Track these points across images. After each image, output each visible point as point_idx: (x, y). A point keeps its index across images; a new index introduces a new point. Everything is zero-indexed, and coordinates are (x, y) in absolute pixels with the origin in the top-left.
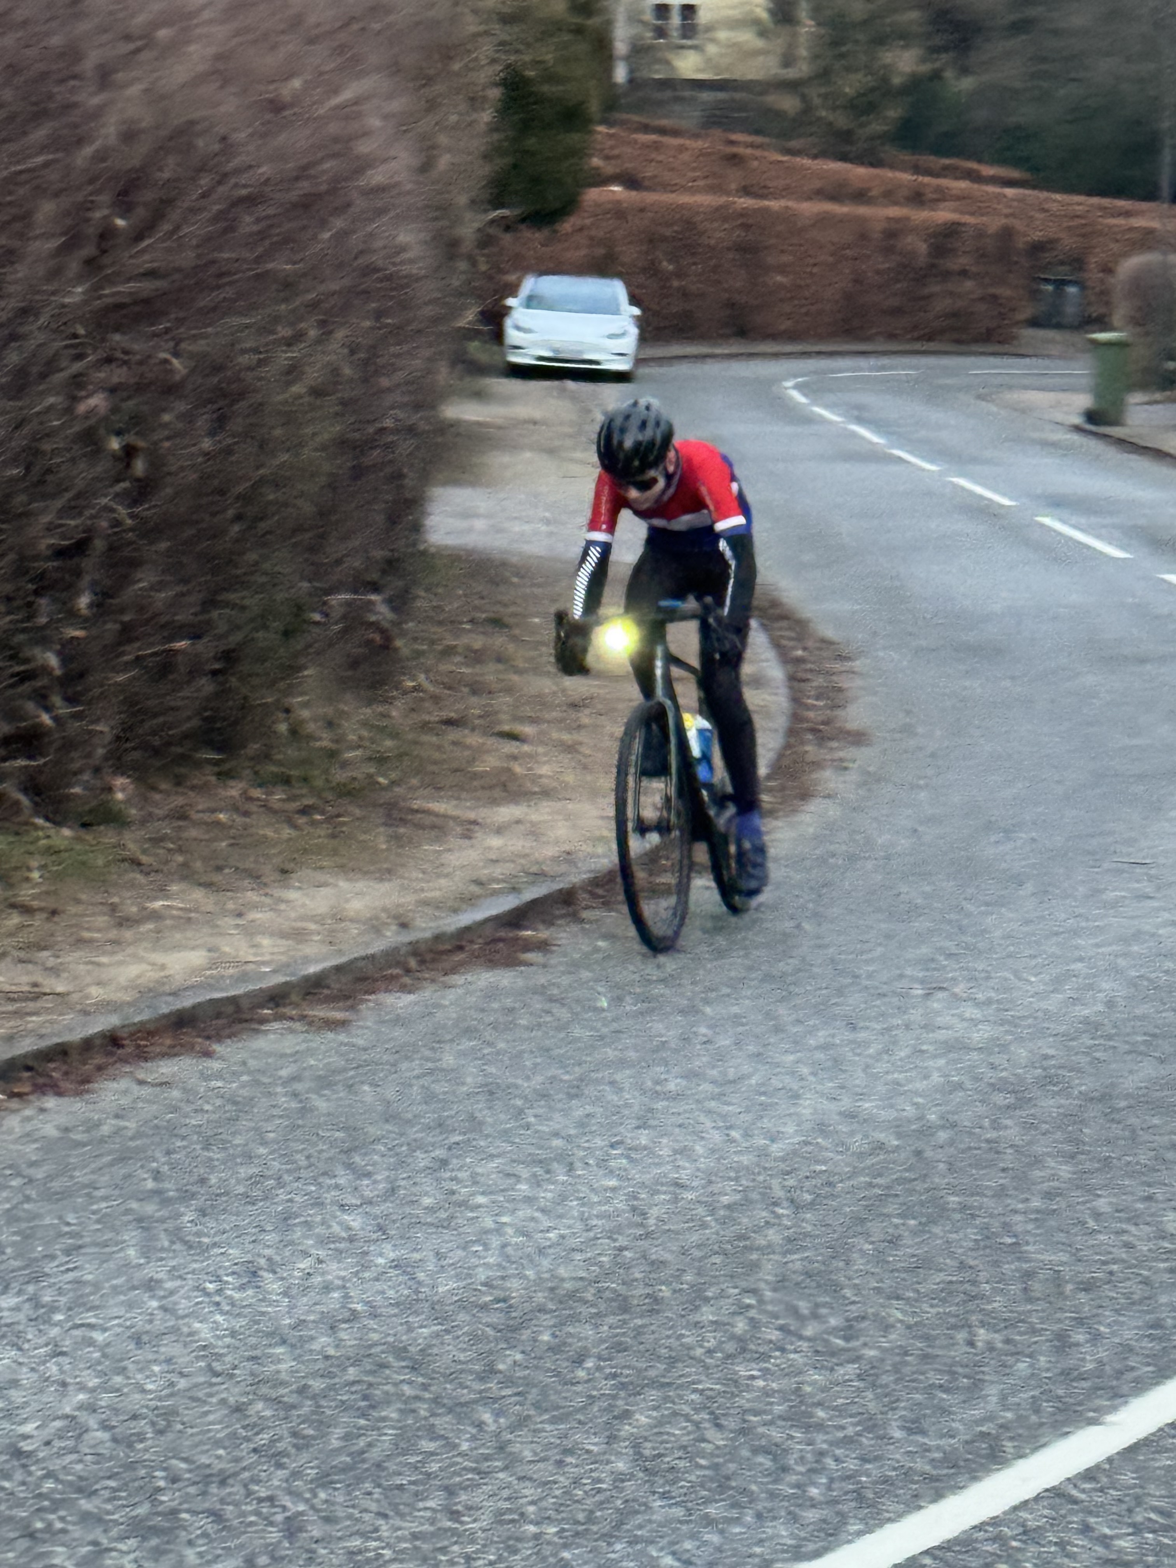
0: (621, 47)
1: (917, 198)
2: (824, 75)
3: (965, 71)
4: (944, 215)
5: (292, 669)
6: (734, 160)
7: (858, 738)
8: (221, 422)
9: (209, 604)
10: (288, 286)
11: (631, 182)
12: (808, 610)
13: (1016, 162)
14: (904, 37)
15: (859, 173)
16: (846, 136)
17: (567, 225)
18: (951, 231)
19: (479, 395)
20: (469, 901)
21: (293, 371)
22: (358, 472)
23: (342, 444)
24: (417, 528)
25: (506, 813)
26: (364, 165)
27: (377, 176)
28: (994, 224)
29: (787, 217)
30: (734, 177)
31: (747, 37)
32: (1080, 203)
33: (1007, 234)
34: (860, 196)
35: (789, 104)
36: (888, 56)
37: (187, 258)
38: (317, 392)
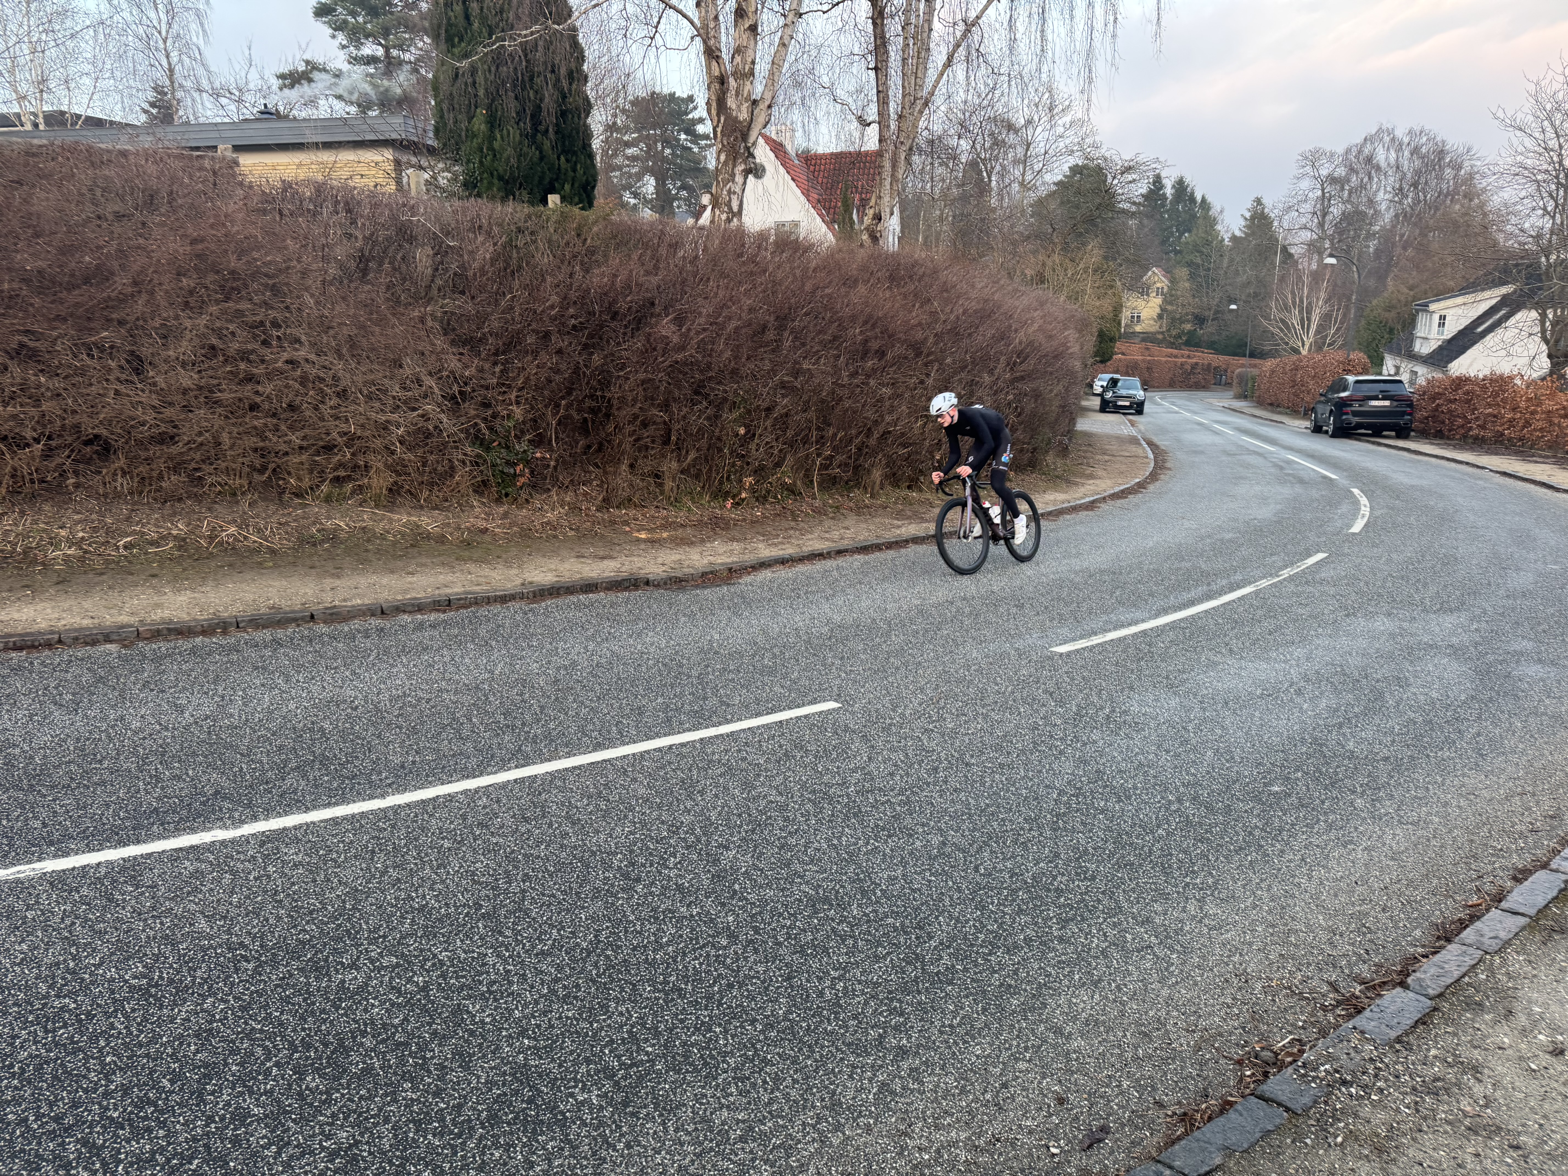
0: (1123, 325)
1: (1189, 357)
2: (1169, 330)
3: (1201, 329)
4: (1194, 360)
5: (1047, 452)
6: (1148, 349)
7: (1169, 469)
8: (1036, 401)
9: (1032, 438)
10: (1051, 373)
11: (1123, 354)
12: (1159, 443)
13: (1213, 349)
14: (1188, 321)
15: (1175, 351)
16: (1173, 343)
17: (1108, 363)
18: (1197, 364)
19: (1088, 400)
20: (1082, 498)
21: (1051, 391)
22: (1063, 412)
23: (1060, 406)
24: (1074, 424)
25: (1091, 482)
26: (1068, 348)
27: (1071, 351)
28: (1206, 362)
29: (1158, 361)
30: (1147, 353)
31: (1152, 322)
32: (1227, 358)
33: (1210, 364)
34: (1176, 357)
35: (1160, 337)
36: (1183, 326)
37: (1031, 368)
38: (1056, 395)
